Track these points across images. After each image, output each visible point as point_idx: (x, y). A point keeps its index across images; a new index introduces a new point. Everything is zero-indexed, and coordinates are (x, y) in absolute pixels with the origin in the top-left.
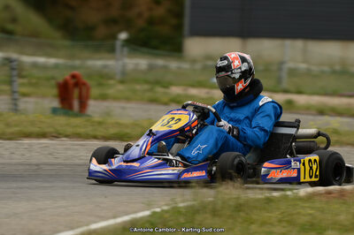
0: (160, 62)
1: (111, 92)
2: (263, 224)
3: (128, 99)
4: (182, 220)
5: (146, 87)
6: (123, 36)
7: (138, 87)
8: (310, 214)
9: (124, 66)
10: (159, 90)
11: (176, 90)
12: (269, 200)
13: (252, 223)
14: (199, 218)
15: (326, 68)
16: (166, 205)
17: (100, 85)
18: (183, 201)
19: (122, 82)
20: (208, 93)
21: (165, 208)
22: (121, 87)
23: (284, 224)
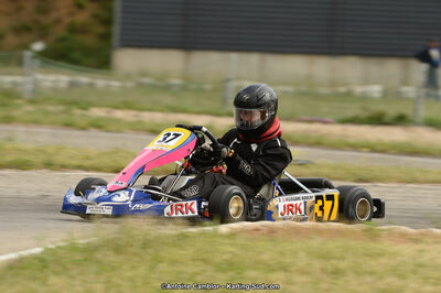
0: (84, 79)
1: (16, 113)
2: (174, 262)
3: (37, 123)
4: (78, 257)
5: (61, 108)
6: (38, 46)
7: (51, 108)
8: (230, 252)
9: (36, 83)
10: (77, 112)
11: (97, 112)
12: (183, 237)
13: (161, 262)
14: (99, 255)
15: (289, 89)
16: (63, 241)
17: (4, 105)
18: (84, 238)
19: (32, 102)
20: (137, 116)
21: (62, 244)
22: (30, 108)
23: (200, 263)
